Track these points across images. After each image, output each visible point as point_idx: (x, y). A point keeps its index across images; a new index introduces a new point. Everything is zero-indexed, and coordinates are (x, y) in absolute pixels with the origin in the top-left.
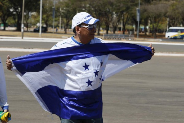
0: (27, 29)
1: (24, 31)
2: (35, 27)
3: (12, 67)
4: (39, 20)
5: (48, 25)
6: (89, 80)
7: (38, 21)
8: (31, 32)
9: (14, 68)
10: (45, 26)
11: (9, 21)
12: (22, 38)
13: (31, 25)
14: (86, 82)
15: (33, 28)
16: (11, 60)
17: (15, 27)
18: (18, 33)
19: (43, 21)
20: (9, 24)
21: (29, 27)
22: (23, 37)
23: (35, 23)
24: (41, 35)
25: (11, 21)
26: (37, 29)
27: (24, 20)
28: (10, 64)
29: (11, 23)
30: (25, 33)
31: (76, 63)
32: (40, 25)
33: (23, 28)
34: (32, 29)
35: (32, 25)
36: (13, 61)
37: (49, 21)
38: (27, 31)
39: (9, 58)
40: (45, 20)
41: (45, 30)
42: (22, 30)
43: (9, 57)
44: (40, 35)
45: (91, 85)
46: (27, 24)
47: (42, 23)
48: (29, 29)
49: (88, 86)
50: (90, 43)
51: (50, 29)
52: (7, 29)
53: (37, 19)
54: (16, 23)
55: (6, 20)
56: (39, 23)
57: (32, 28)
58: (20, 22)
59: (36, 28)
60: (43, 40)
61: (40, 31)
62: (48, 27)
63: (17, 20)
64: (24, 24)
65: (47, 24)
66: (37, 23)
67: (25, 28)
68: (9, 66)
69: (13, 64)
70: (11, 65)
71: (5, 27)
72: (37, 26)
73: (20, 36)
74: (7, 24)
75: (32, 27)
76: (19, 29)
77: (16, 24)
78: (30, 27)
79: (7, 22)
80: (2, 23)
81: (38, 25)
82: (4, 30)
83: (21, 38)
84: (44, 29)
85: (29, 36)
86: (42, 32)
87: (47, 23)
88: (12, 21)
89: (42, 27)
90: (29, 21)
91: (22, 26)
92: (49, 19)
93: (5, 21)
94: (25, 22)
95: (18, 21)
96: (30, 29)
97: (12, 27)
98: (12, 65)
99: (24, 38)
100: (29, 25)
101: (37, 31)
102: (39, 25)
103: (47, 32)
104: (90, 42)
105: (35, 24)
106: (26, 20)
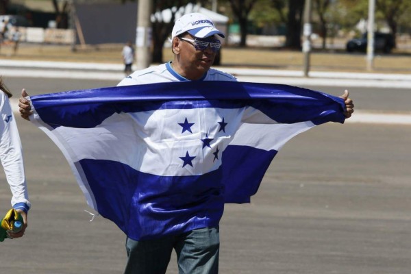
0: (324, 43)
1: (314, 50)
2: (352, 34)
3: (31, 114)
4: (367, 9)
5: (398, 28)
6: (187, 154)
7: (363, 15)
8: (338, 51)
9: (36, 116)
10: (385, 30)
11: (259, 15)
12: (307, 75)
13: (336, 27)
14: (181, 158)
15: (344, 37)
16: (29, 99)
17: (279, 34)
18: (289, 55)
19: (380, 14)
20: (260, 25)
21: (329, 33)
22: (307, 69)
23: (352, 21)
24: (373, 61)
25: (265, 13)
26: (359, 43)
27: (312, 9)
28: (27, 107)
29: (266, 22)
30: (316, 58)
31: (166, 116)
32: (368, 26)
33: (309, 38)
34: (341, 43)
35: (340, 28)
36: (32, 100)
37: (402, 12)
38: (323, 50)
39: (25, 95)
40: (388, 9)
41: (386, 46)
42: (306, 46)
43: (25, 91)
44: (369, 65)
45: (191, 165)
46: (324, 22)
47: (377, 20)
48: (328, 41)
49: (183, 166)
50: (205, 79)
51: (405, 42)
52: (252, 41)
53: (359, 7)
54: (283, 19)
55: (248, 11)
56: (366, 18)
57: (339, 37)
58: (297, 17)
59: (356, 37)
60: (379, 80)
61: (370, 48)
62: (398, 34)
63: (286, 11)
64: (312, 23)
65: (393, 25)
66: (358, 22)
67: (314, 37)
68: (24, 111)
69: (33, 108)
70: (28, 109)
71: (244, 33)
72: (357, 31)
73: (297, 67)
74: (251, 23)
75: (341, 33)
76: (294, 44)
77: (283, 25)
78: (334, 35)
79: (251, 17)
80: (235, 23)
81: (361, 26)
82: (242, 45)
83: (301, 73)
84: (382, 43)
85: (331, 68)
86: (377, 51)
87: (395, 18)
88: (271, 15)
89: (378, 35)
90: (329, 14)
91: (307, 29)
92: (401, 7)
93: (244, 14)
94: (316, 18)
95: (292, 14)
96: (332, 43)
97: (269, 33)
98: (30, 109)
99: (311, 73)
100: (329, 26)
101: (356, 48)
102: (365, 28)
103: (394, 51)
104: (204, 77)
105: (349, 26)
106: (318, 8)
